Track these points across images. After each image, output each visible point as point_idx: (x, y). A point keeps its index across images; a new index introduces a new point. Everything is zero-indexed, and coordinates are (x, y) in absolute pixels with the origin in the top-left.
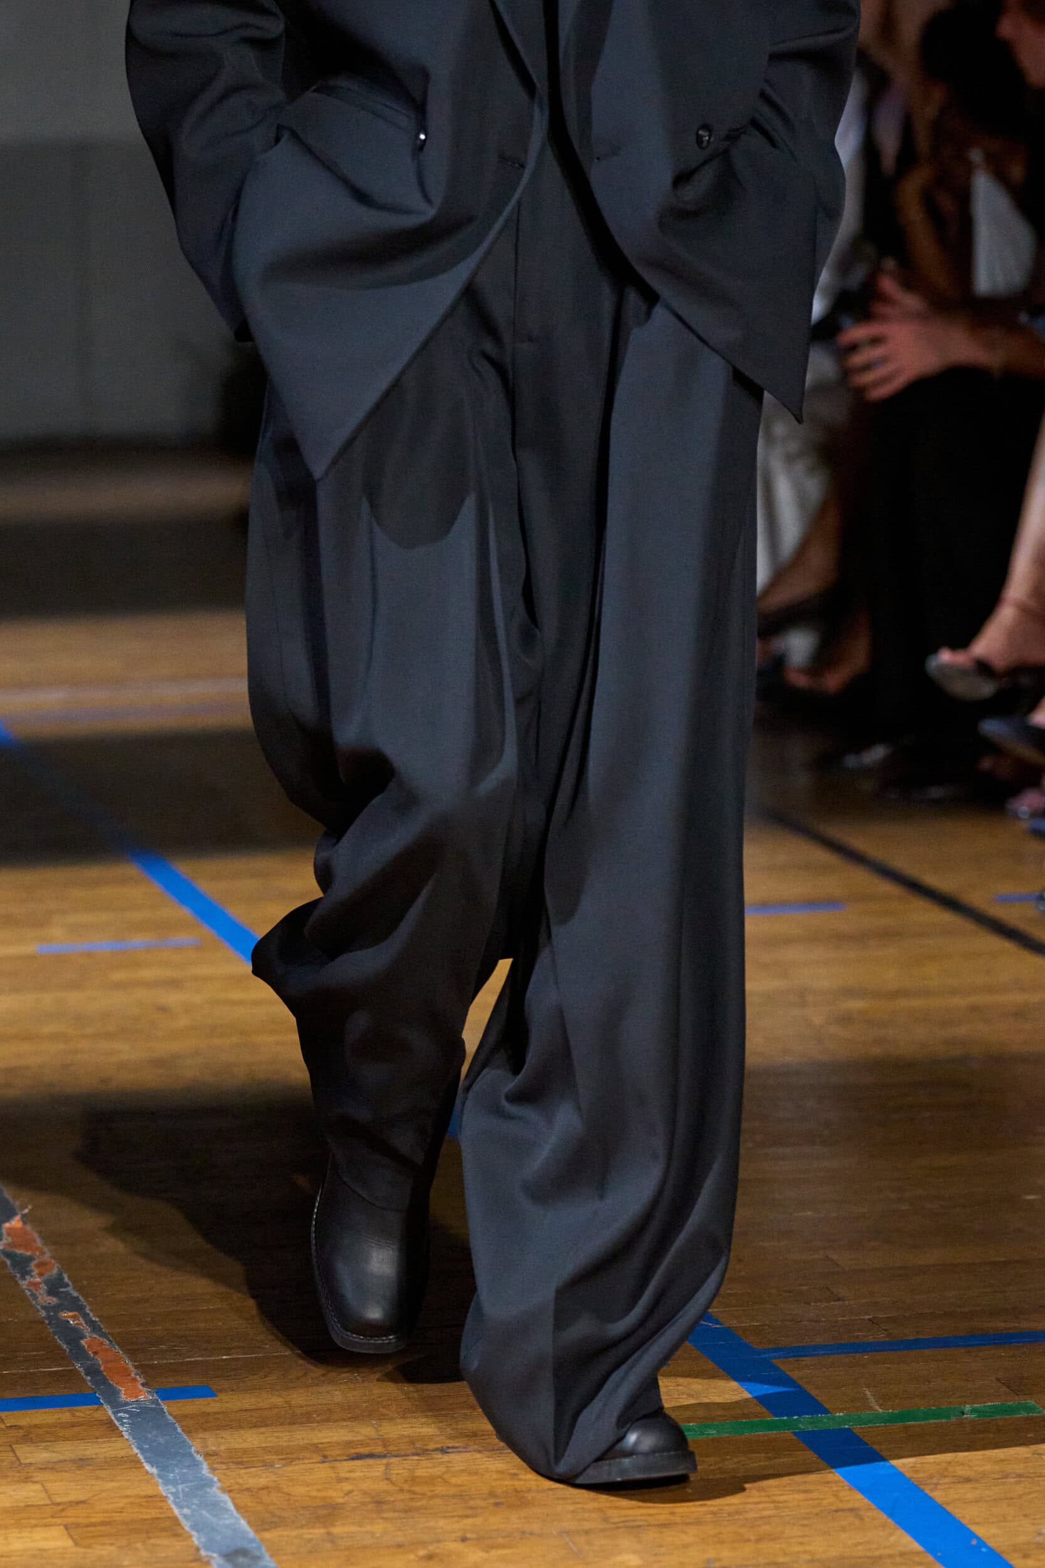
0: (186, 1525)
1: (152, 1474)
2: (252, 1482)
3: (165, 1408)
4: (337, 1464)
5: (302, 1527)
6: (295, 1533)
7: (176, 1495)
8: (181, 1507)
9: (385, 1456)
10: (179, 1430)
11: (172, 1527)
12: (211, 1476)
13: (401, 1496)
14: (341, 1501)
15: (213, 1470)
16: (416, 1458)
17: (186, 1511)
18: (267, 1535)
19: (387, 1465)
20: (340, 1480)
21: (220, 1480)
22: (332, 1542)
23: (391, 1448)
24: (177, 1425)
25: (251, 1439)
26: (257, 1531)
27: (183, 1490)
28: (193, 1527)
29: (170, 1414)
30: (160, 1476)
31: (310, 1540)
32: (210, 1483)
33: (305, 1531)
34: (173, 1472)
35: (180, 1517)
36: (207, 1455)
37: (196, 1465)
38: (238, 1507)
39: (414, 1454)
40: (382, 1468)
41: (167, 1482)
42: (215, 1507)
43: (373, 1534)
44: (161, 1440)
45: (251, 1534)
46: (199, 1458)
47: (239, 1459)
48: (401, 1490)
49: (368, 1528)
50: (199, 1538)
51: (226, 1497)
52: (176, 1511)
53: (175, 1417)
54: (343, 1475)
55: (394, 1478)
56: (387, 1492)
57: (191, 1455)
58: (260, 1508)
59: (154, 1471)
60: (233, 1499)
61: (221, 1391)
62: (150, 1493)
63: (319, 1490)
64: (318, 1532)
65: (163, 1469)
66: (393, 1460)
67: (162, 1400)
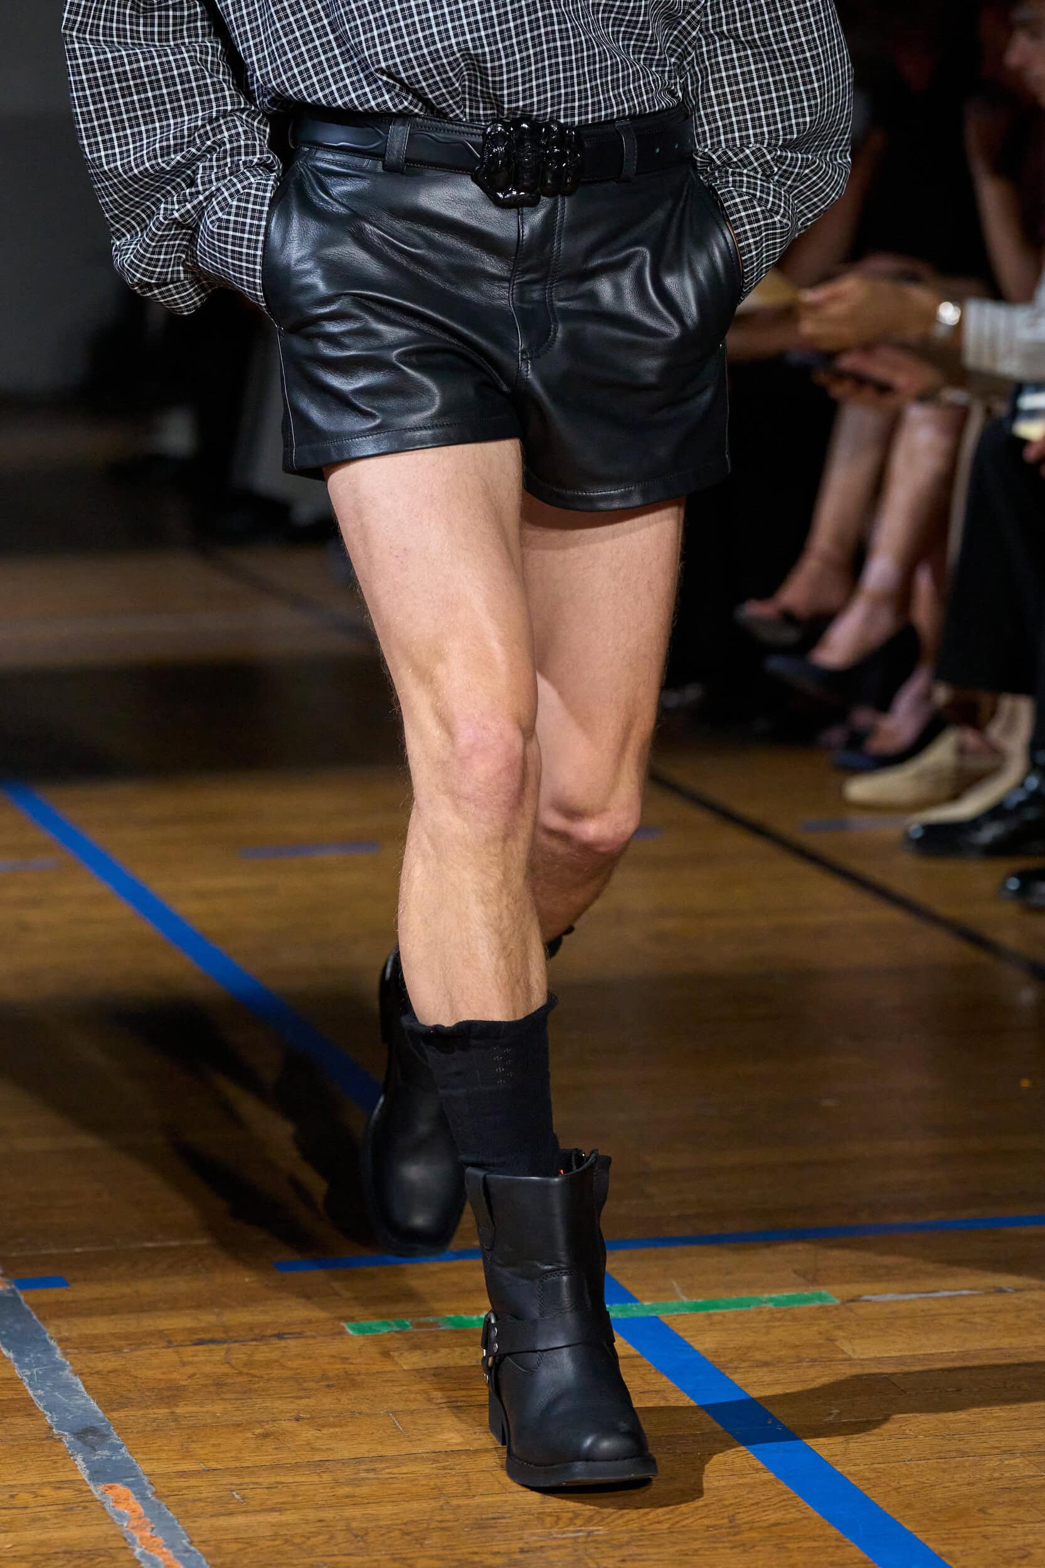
0: (40, 1406)
1: (9, 1359)
2: (100, 1366)
3: (22, 1297)
4: (181, 1349)
5: (147, 1407)
6: (141, 1412)
7: (31, 1378)
8: (35, 1389)
9: (225, 1342)
10: (35, 1317)
11: (27, 1408)
12: (64, 1360)
13: (240, 1379)
14: (184, 1383)
15: (65, 1354)
16: (255, 1343)
17: (40, 1392)
18: (115, 1415)
19: (228, 1351)
20: (184, 1364)
21: (71, 1364)
22: (175, 1420)
23: (231, 1334)
24: (33, 1313)
25: (101, 1326)
26: (105, 1412)
27: (37, 1373)
28: (45, 1408)
29: (26, 1302)
30: (16, 1361)
31: (155, 1419)
32: (62, 1367)
33: (150, 1411)
34: (28, 1356)
35: (35, 1399)
36: (60, 1341)
37: (49, 1350)
38: (86, 1387)
39: (253, 1340)
40: (223, 1353)
41: (23, 1366)
42: (67, 1388)
43: (214, 1415)
44: (18, 1327)
45: (101, 1414)
46: (53, 1343)
47: (90, 1345)
48: (241, 1373)
49: (208, 1408)
50: (51, 1418)
51: (78, 1380)
52: (31, 1393)
53: (31, 1305)
54: (185, 1359)
55: (233, 1362)
56: (226, 1375)
57: (45, 1341)
58: (108, 1389)
59: (11, 1355)
60: (84, 1382)
61: (75, 1280)
62: (9, 1376)
63: (164, 1373)
64: (163, 1412)
65: (20, 1353)
66: (232, 1345)
67: (21, 1288)
